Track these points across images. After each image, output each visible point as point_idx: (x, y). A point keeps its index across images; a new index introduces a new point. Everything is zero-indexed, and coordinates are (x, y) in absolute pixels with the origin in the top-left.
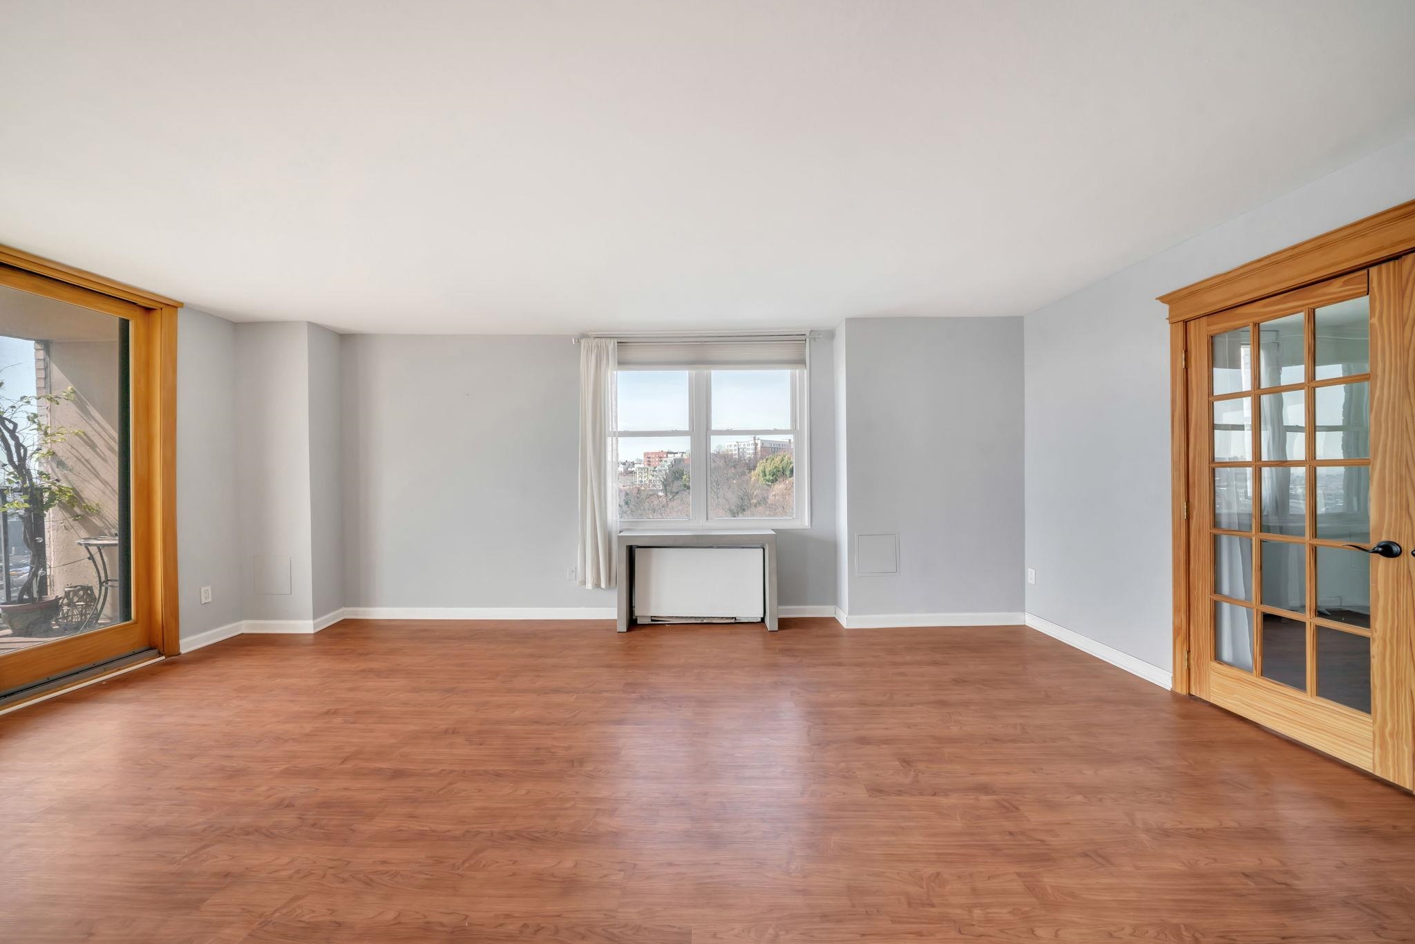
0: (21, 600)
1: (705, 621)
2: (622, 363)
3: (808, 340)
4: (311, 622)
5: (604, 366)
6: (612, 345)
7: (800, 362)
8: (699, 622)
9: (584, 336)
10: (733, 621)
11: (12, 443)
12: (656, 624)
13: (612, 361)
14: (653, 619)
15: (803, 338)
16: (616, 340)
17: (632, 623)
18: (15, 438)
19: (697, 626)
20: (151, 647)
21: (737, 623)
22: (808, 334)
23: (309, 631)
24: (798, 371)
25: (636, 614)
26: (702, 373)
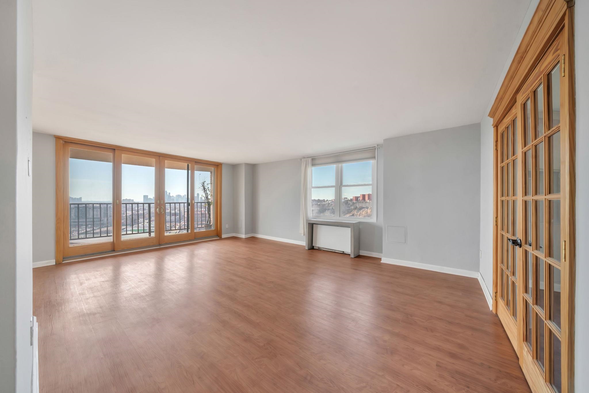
0: (207, 224)
1: (333, 251)
2: (313, 165)
3: (376, 149)
4: (244, 235)
5: (307, 166)
6: (310, 160)
7: (374, 158)
8: (331, 251)
9: (304, 158)
10: (342, 252)
11: (206, 193)
12: (319, 250)
13: (310, 165)
14: (319, 248)
15: (375, 148)
16: (311, 158)
17: (312, 248)
18: (206, 192)
19: (331, 252)
20: (218, 235)
21: (343, 253)
22: (376, 146)
23: (244, 237)
24: (373, 161)
25: (313, 245)
26: (340, 165)
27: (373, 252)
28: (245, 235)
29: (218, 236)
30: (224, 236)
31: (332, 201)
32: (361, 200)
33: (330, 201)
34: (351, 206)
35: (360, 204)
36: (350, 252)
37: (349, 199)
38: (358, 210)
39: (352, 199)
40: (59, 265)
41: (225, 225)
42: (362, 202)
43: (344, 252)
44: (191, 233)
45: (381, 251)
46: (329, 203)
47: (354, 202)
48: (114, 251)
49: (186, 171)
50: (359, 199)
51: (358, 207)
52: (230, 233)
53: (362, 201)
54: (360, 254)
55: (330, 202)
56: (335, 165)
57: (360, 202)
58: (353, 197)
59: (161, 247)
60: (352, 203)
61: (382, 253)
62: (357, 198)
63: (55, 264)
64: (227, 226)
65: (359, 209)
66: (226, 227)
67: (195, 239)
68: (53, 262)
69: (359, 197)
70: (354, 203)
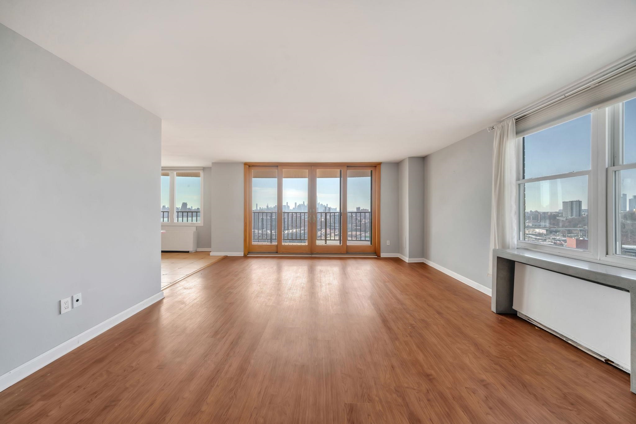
23: (407, 261)
28: (409, 258)
29: (375, 254)
30: (383, 255)
40: (246, 257)
41: (386, 242)
44: (342, 245)
48: (277, 253)
49: (339, 179)
52: (393, 253)
59: (312, 256)
63: (243, 255)
64: (388, 243)
66: (387, 245)
67: (347, 253)
68: (241, 254)
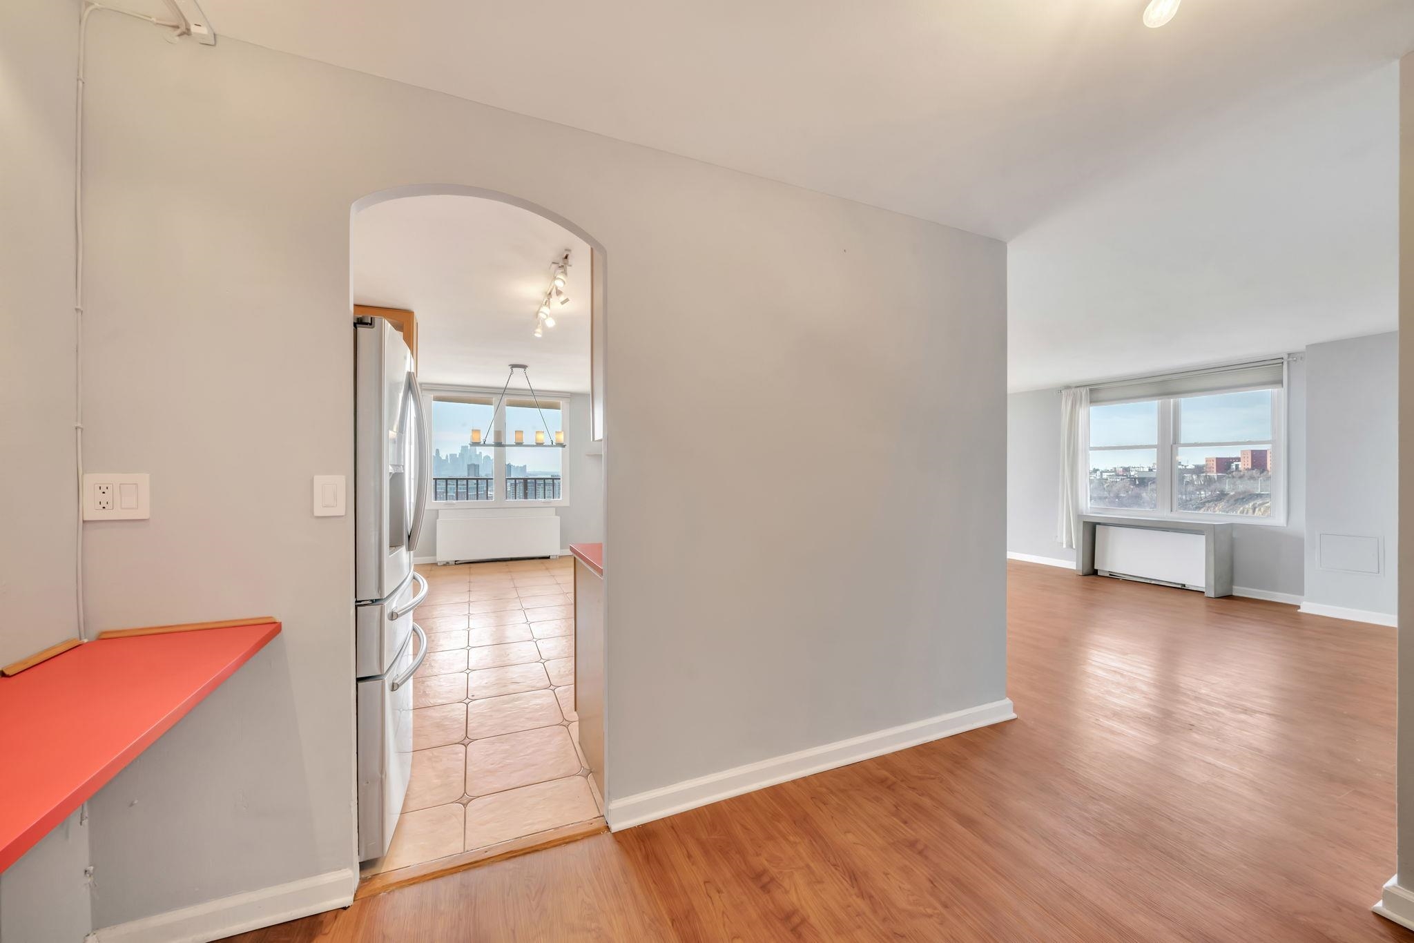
1: (1153, 582)
2: (1093, 402)
3: (1285, 364)
5: (1078, 403)
6: (1084, 391)
7: (1278, 382)
8: (1148, 582)
9: (1068, 387)
10: (1180, 586)
12: (1112, 577)
13: (1085, 401)
14: (1111, 574)
15: (1280, 361)
16: (1088, 388)
17: (1092, 572)
19: (1145, 585)
21: (1183, 589)
22: (1285, 357)
24: (1276, 390)
25: (1096, 568)
26: (1172, 400)
27: (1277, 591)
31: (1115, 471)
32: (1248, 469)
33: (1107, 471)
34: (1200, 490)
35: (1239, 482)
36: (1204, 586)
37: (1190, 466)
38: (1232, 501)
39: (1203, 466)
42: (1252, 478)
43: (1184, 586)
45: (1300, 591)
46: (1101, 478)
47: (1214, 475)
50: (1233, 466)
51: (1232, 494)
53: (1248, 474)
54: (1233, 594)
55: (1105, 476)
56: (1156, 402)
57: (1241, 477)
58: (1207, 460)
60: (1202, 479)
61: (1302, 593)
62: (1224, 465)
65: (1236, 501)
69: (1238, 459)
70: (1209, 481)
